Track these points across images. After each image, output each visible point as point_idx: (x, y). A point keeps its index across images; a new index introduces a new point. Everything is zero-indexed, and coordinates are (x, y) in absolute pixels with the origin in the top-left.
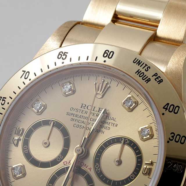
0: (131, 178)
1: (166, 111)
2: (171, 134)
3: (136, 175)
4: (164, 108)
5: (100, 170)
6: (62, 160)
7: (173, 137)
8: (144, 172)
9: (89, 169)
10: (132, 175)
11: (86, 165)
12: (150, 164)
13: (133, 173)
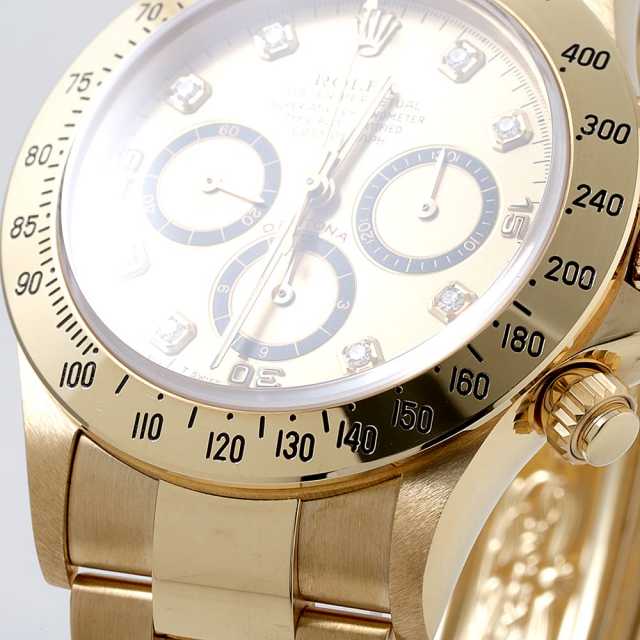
0: (467, 249)
1: (570, 61)
2: (587, 117)
3: (482, 240)
4: (564, 55)
5: (372, 236)
6: (256, 221)
7: (592, 125)
8: (507, 228)
9: (341, 236)
10: (468, 239)
11: (329, 227)
12: (524, 206)
13: (473, 234)
